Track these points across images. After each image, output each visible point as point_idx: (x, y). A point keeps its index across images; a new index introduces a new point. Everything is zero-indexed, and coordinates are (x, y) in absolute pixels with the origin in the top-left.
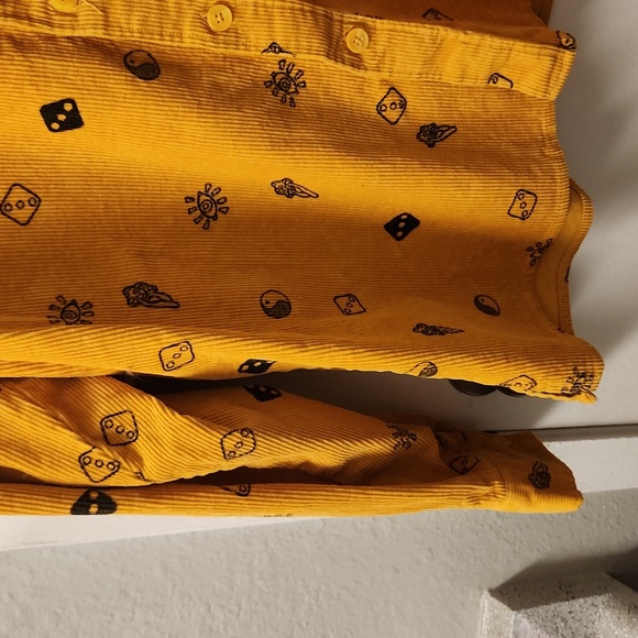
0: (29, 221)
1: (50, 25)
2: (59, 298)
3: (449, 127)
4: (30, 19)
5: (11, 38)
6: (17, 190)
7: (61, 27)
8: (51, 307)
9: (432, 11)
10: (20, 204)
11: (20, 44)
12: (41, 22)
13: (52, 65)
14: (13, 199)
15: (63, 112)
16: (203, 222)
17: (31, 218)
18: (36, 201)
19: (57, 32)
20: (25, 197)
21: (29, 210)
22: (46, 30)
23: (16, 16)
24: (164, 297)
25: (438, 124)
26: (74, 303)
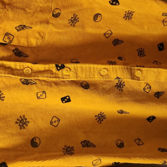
0: (57, 126)
1: (63, 78)
2: (65, 146)
3: (163, 92)
4: (59, 77)
5: (54, 82)
6: (54, 118)
7: (66, 78)
8: (64, 149)
9: (155, 61)
10: (55, 122)
11: (56, 84)
12: (61, 78)
13: (64, 88)
14: (53, 121)
15: (66, 99)
16: (100, 121)
17: (58, 125)
18: (59, 120)
19: (65, 80)
20: (56, 119)
21: (57, 123)
22: (62, 80)
23: (55, 77)
24: (91, 144)
25: (159, 91)
26: (69, 147)
